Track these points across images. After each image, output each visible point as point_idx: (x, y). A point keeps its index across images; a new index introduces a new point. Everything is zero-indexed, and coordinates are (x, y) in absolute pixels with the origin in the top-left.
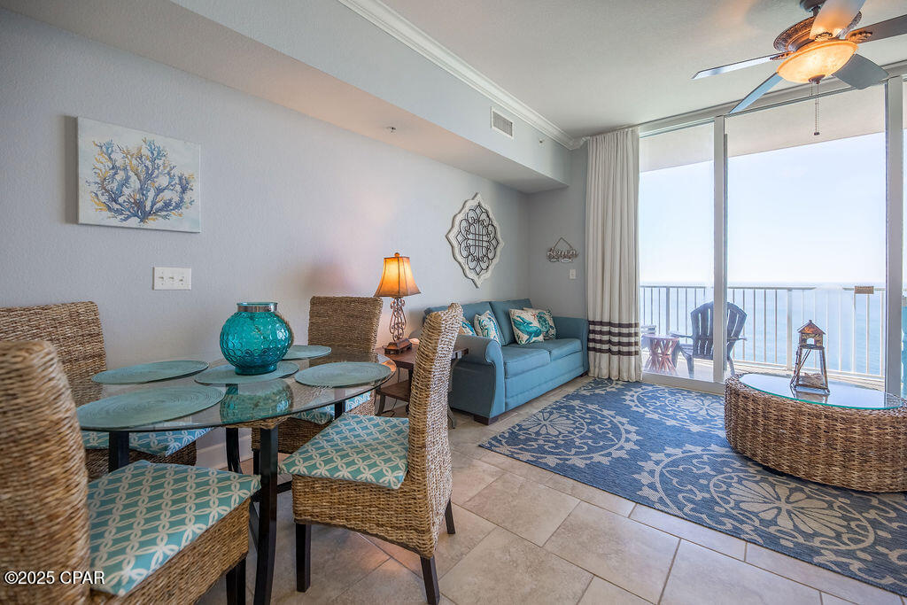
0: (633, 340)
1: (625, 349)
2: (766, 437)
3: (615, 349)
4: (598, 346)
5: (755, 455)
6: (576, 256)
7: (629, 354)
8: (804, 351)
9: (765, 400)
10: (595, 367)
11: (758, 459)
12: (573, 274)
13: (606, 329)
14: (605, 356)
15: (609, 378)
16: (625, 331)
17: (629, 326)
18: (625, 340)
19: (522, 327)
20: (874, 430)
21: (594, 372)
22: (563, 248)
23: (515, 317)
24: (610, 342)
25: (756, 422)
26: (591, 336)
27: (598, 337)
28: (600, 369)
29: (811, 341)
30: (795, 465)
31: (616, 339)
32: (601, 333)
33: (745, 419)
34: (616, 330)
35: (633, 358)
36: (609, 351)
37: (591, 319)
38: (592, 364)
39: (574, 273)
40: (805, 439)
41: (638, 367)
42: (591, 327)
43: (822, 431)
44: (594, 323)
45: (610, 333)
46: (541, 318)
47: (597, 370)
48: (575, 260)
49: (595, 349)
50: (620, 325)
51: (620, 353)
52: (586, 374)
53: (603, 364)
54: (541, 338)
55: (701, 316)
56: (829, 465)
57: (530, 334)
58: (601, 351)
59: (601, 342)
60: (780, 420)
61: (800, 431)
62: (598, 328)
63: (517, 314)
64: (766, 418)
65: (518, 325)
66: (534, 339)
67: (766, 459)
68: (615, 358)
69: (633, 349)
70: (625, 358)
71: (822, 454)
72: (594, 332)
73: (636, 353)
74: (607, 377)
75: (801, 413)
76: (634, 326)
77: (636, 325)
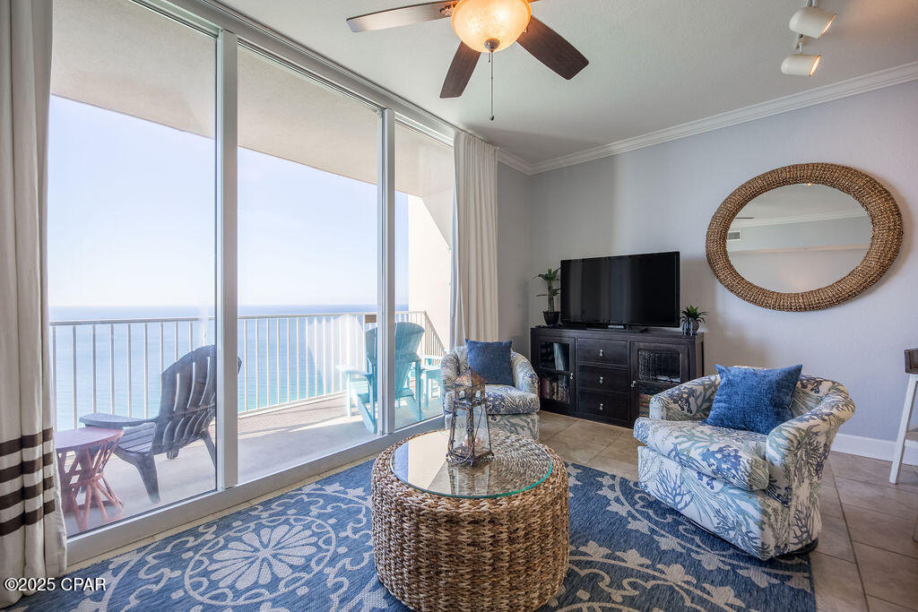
0: (39, 476)
7: (25, 519)
16: (6, 461)
35: (37, 528)
55: (180, 379)
69: (35, 503)
70: (11, 539)
73: (47, 508)
76: (40, 438)
77: (46, 435)
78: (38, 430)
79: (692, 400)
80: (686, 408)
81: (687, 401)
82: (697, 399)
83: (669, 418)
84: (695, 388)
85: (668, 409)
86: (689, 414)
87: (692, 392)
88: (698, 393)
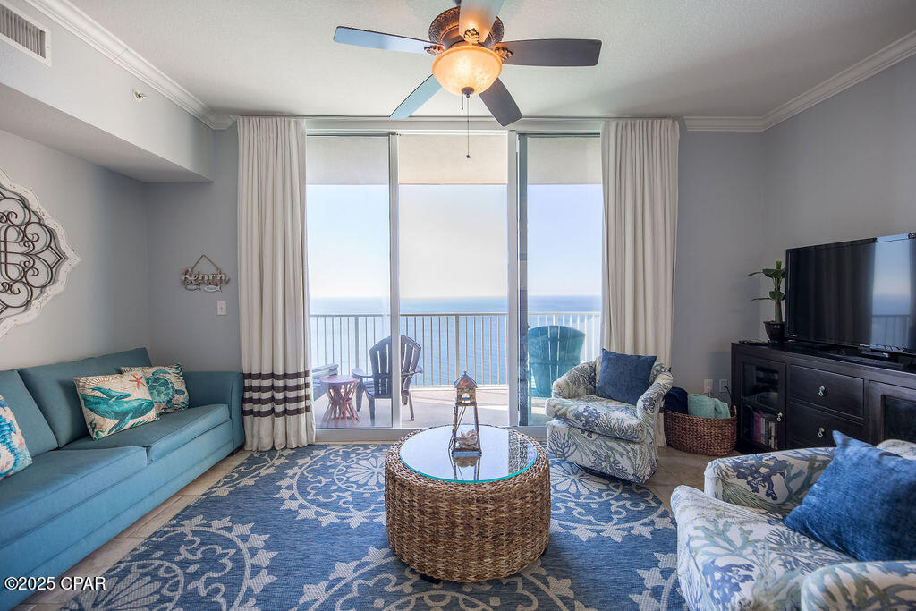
0: (302, 393)
1: (292, 407)
2: (423, 537)
3: (280, 408)
4: (256, 408)
5: (412, 561)
6: (227, 282)
7: (298, 411)
8: (460, 408)
9: (421, 488)
10: (253, 437)
11: (415, 566)
12: (222, 308)
13: (266, 383)
14: (266, 421)
15: (273, 448)
16: (291, 383)
17: (297, 376)
18: (291, 395)
19: (103, 407)
20: (518, 502)
21: (252, 443)
22: (206, 269)
23: (88, 392)
24: (272, 399)
25: (412, 518)
26: (247, 395)
27: (256, 395)
28: (260, 438)
29: (466, 395)
30: (450, 568)
31: (280, 396)
32: (260, 389)
33: (402, 514)
34: (280, 383)
35: (303, 417)
36: (272, 411)
37: (246, 371)
38: (248, 433)
39: (224, 307)
40: (459, 532)
41: (308, 427)
42: (247, 383)
43: (475, 519)
44: (250, 376)
45: (272, 388)
46: (154, 383)
47: (255, 441)
48: (224, 288)
49: (251, 412)
50: (286, 376)
51: (286, 412)
52: (241, 447)
53: (263, 431)
54: (152, 415)
55: (380, 355)
56: (481, 558)
57: (122, 416)
58: (260, 414)
59: (260, 401)
60: (435, 513)
61: (454, 525)
62: (255, 383)
63: (92, 384)
64: (422, 512)
65: (94, 404)
66: (131, 422)
67: (422, 567)
68: (280, 421)
69: (302, 405)
70: (292, 418)
71: (475, 549)
72: (251, 388)
73: (308, 409)
74: (270, 448)
75: (454, 500)
76: (303, 375)
77: (306, 374)
78: (302, 370)
79: (777, 480)
80: (763, 490)
81: (767, 478)
82: (789, 480)
83: (727, 499)
84: (791, 461)
85: (725, 484)
86: (770, 500)
87: (781, 467)
88: (793, 472)
